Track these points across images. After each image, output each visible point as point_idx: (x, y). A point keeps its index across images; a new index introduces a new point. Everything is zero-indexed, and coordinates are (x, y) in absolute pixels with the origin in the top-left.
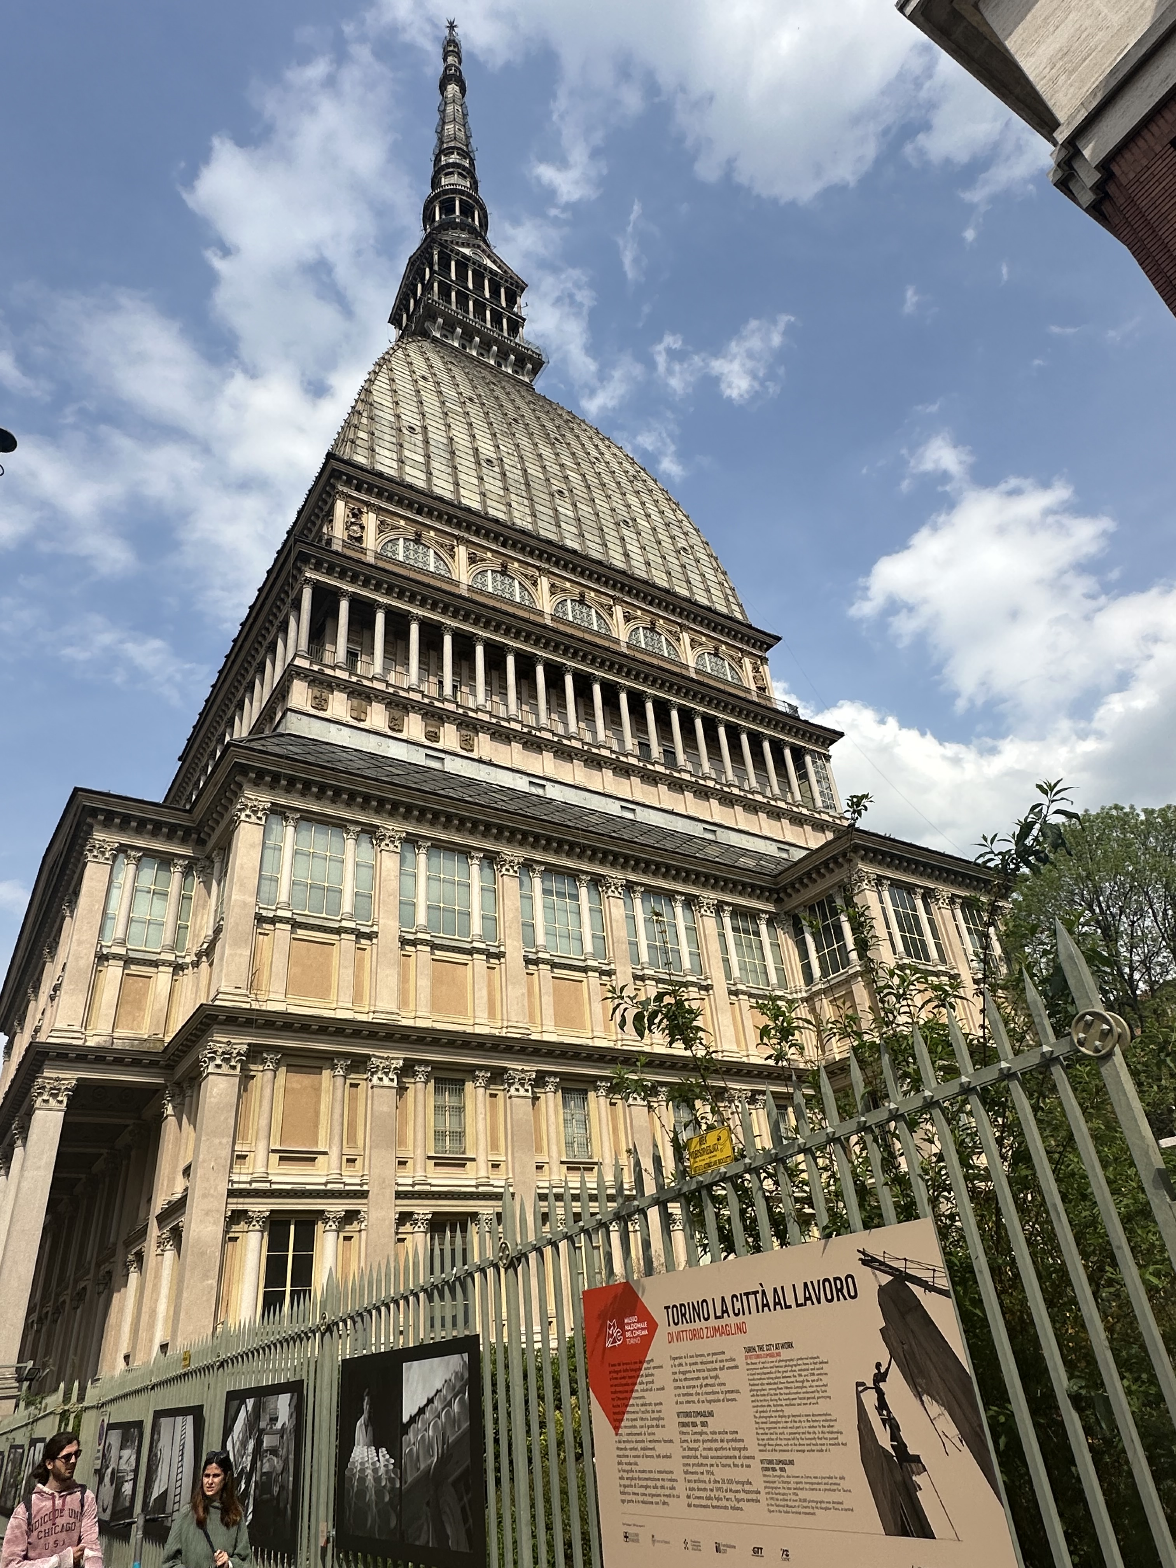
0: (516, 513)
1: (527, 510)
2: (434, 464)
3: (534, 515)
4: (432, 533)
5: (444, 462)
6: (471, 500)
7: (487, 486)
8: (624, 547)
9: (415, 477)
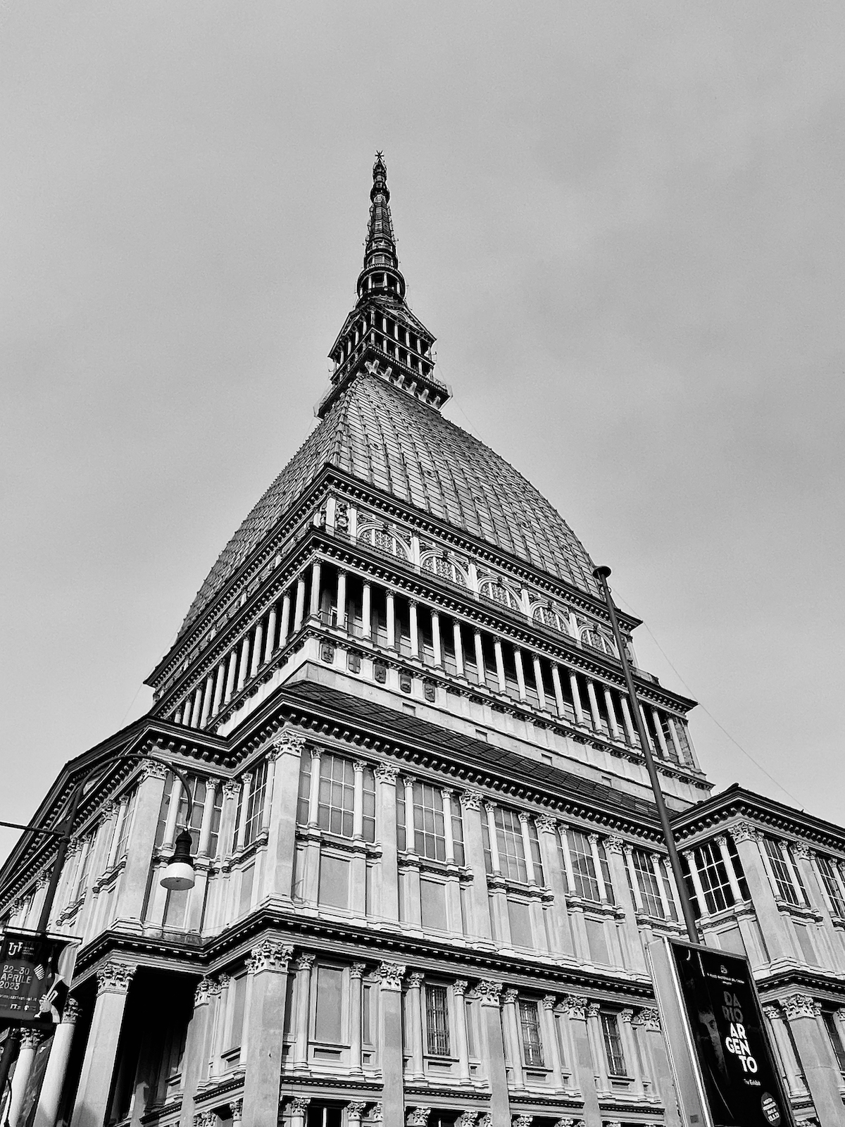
0: (450, 514)
1: (458, 512)
2: (393, 473)
3: (462, 515)
4: (395, 526)
5: (399, 472)
6: (420, 503)
7: (430, 492)
8: (525, 543)
9: (381, 483)
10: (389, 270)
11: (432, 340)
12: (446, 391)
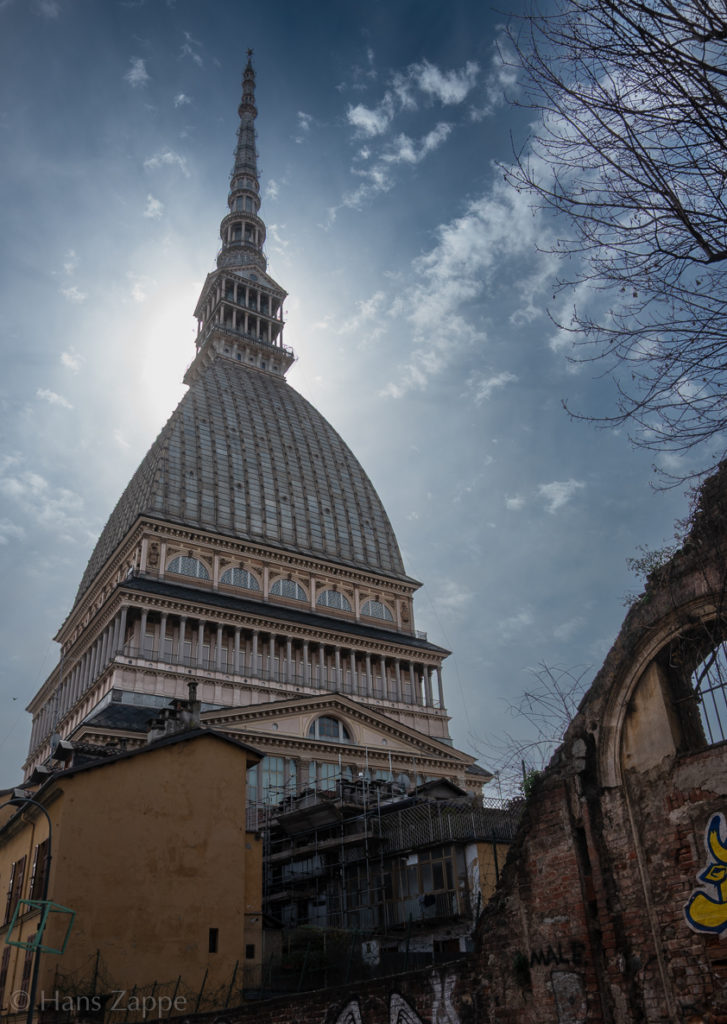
10: (247, 217)
11: (284, 294)
12: (292, 354)
